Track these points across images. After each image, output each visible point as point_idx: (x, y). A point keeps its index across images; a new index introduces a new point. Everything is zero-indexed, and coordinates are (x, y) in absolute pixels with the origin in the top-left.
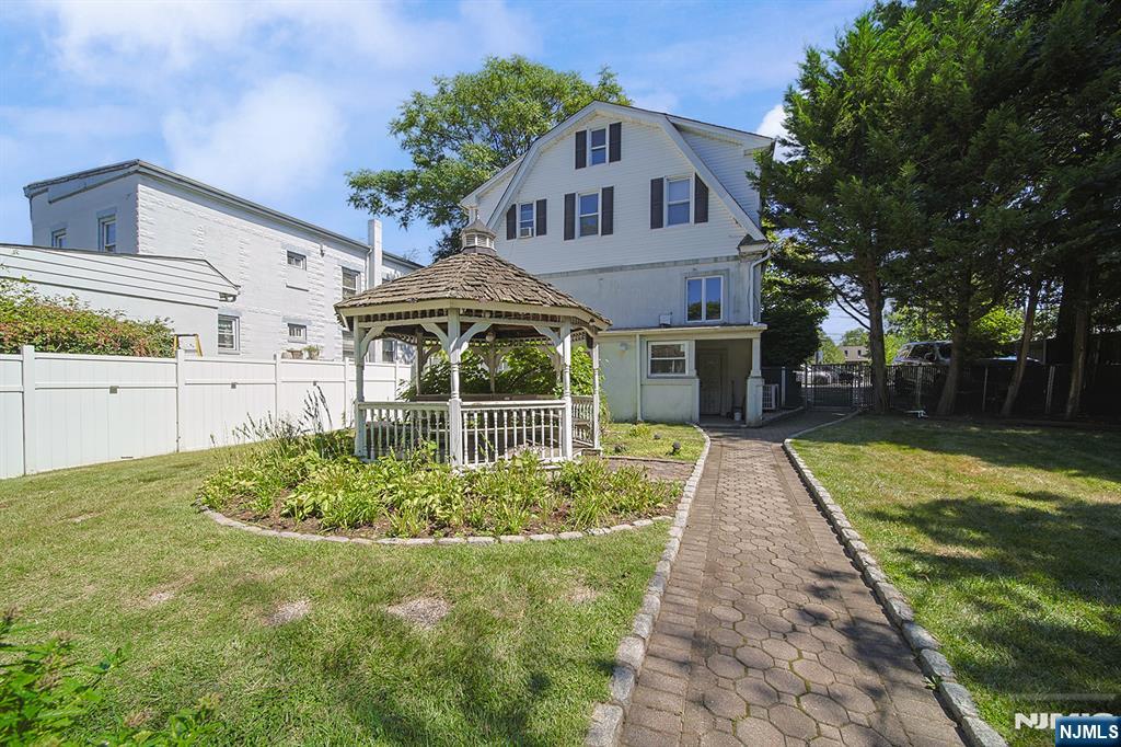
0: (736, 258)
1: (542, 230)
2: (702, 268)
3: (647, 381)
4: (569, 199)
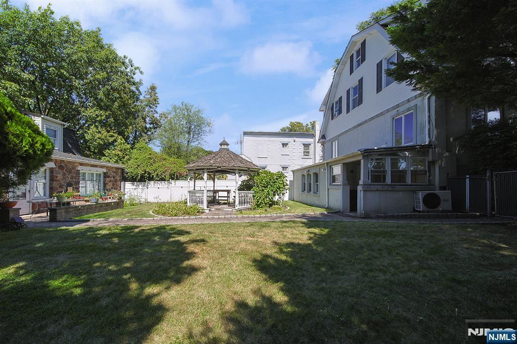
0: (421, 95)
1: (340, 112)
2: (401, 109)
3: (330, 187)
4: (348, 92)
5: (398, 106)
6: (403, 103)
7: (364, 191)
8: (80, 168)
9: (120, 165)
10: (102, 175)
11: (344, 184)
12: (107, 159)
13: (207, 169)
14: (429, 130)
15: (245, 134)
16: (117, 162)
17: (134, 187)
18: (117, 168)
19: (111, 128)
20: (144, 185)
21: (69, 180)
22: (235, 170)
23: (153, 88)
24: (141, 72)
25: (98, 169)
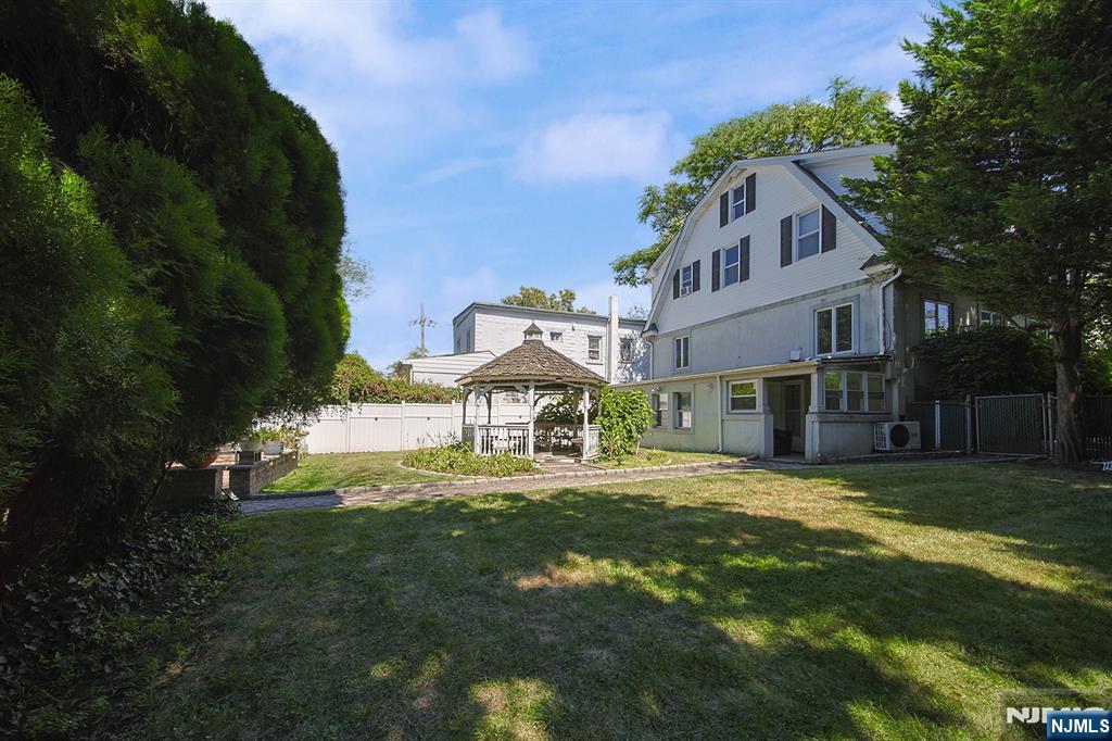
0: (866, 281)
1: (696, 287)
2: (829, 298)
3: (726, 417)
4: (716, 255)
5: (824, 292)
6: (834, 289)
7: (820, 422)
11: (765, 412)
13: (535, 381)
14: (885, 333)
15: (479, 307)
22: (584, 384)
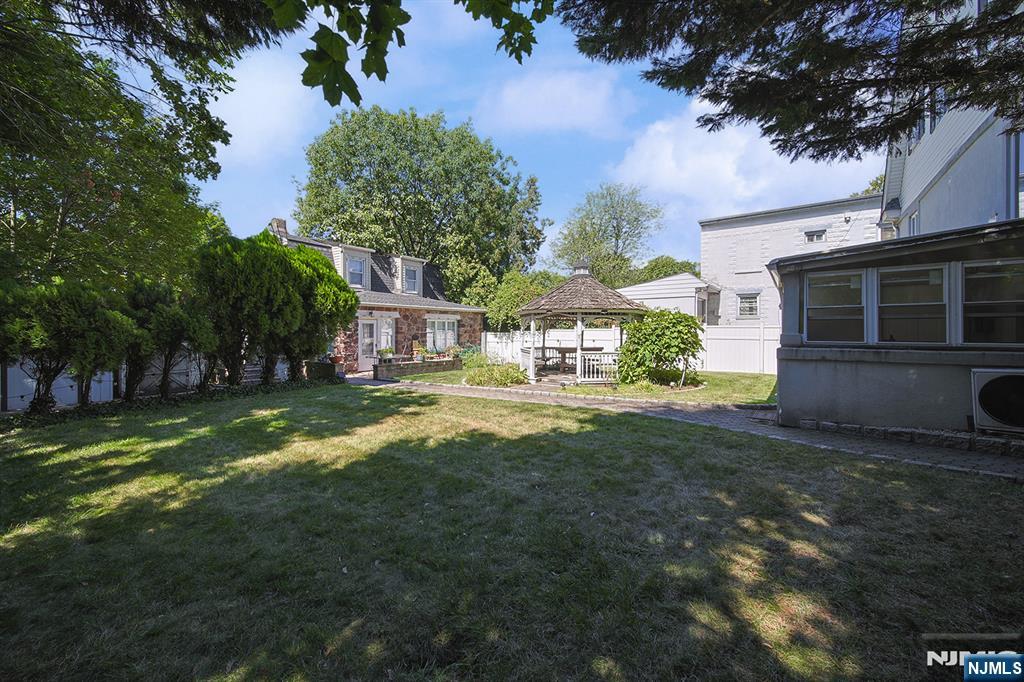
8: (426, 316)
9: (483, 309)
10: (456, 324)
12: (468, 300)
13: (535, 314)
15: (707, 225)
16: (478, 304)
17: (497, 340)
18: (476, 313)
19: (472, 257)
20: (509, 338)
21: (414, 332)
22: (576, 313)
23: (532, 182)
24: (515, 163)
25: (449, 316)
